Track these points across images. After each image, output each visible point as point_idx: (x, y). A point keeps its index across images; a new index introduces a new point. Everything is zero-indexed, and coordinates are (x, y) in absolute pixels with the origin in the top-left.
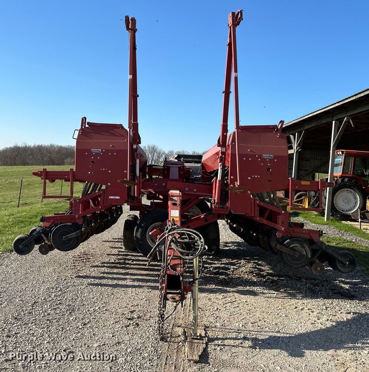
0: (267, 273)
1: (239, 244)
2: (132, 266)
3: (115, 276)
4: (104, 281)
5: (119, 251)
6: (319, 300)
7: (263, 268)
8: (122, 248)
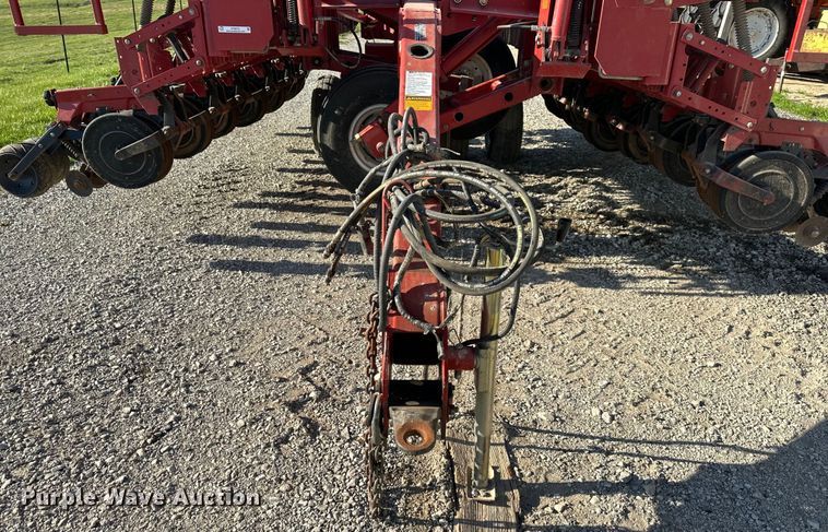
0: (628, 210)
1: (555, 135)
2: (331, 204)
3: (286, 235)
4: (255, 254)
5: (307, 162)
6: (774, 297)
7: (616, 197)
8: (312, 152)
